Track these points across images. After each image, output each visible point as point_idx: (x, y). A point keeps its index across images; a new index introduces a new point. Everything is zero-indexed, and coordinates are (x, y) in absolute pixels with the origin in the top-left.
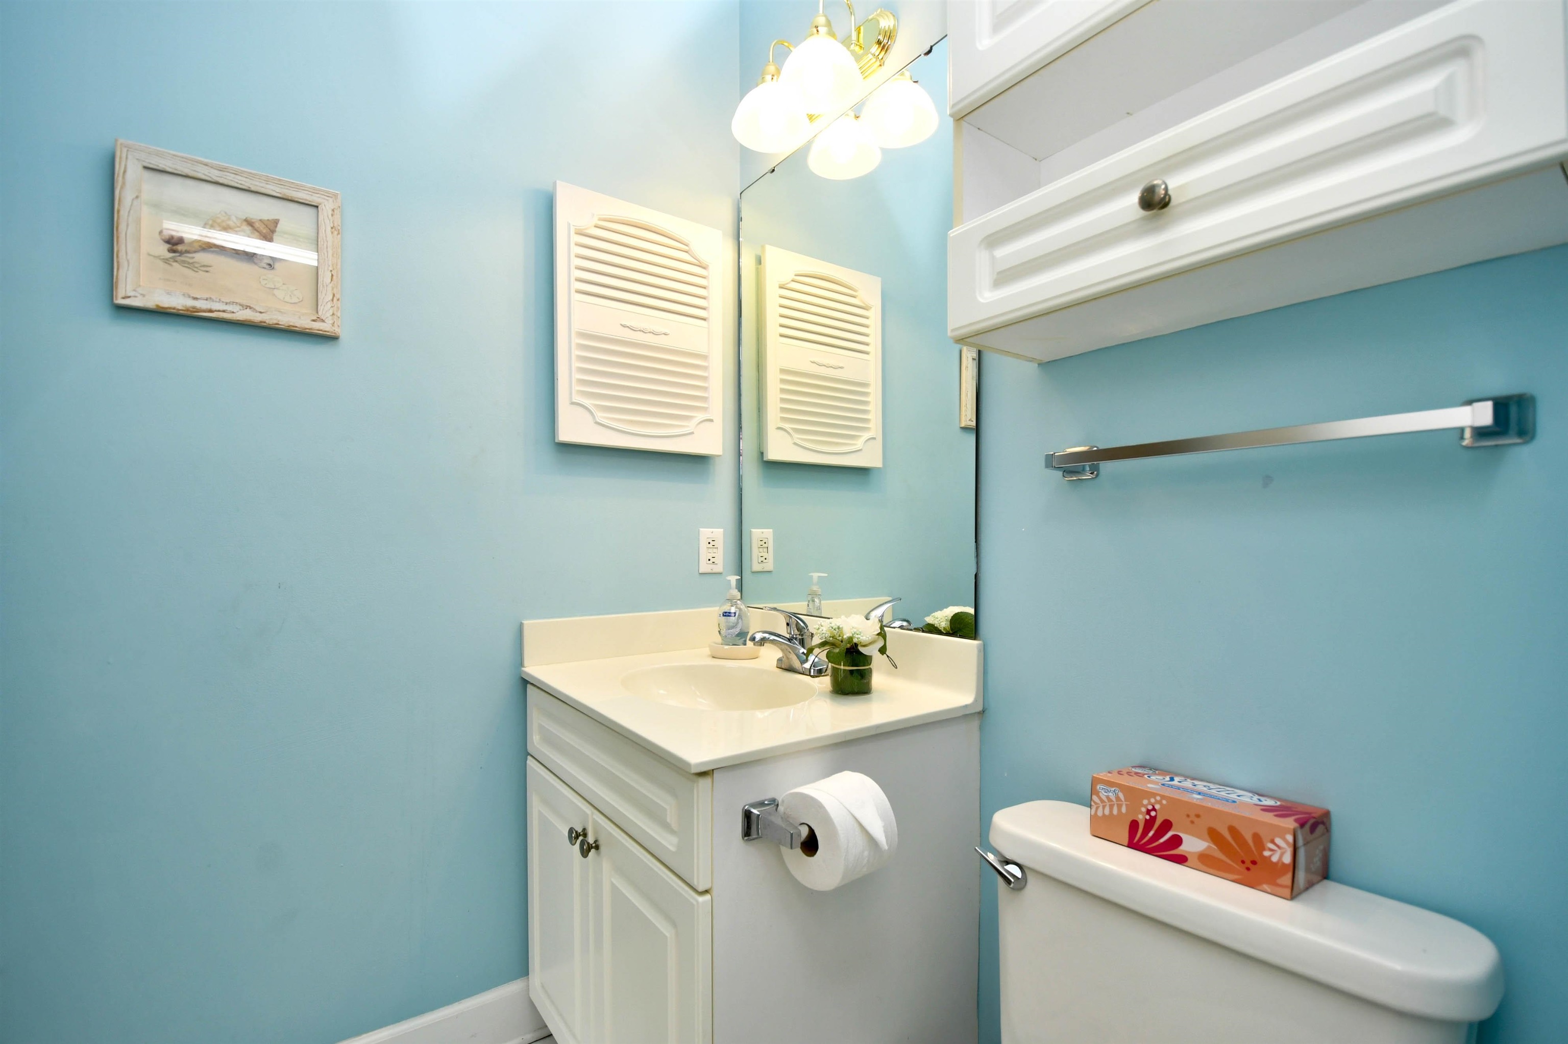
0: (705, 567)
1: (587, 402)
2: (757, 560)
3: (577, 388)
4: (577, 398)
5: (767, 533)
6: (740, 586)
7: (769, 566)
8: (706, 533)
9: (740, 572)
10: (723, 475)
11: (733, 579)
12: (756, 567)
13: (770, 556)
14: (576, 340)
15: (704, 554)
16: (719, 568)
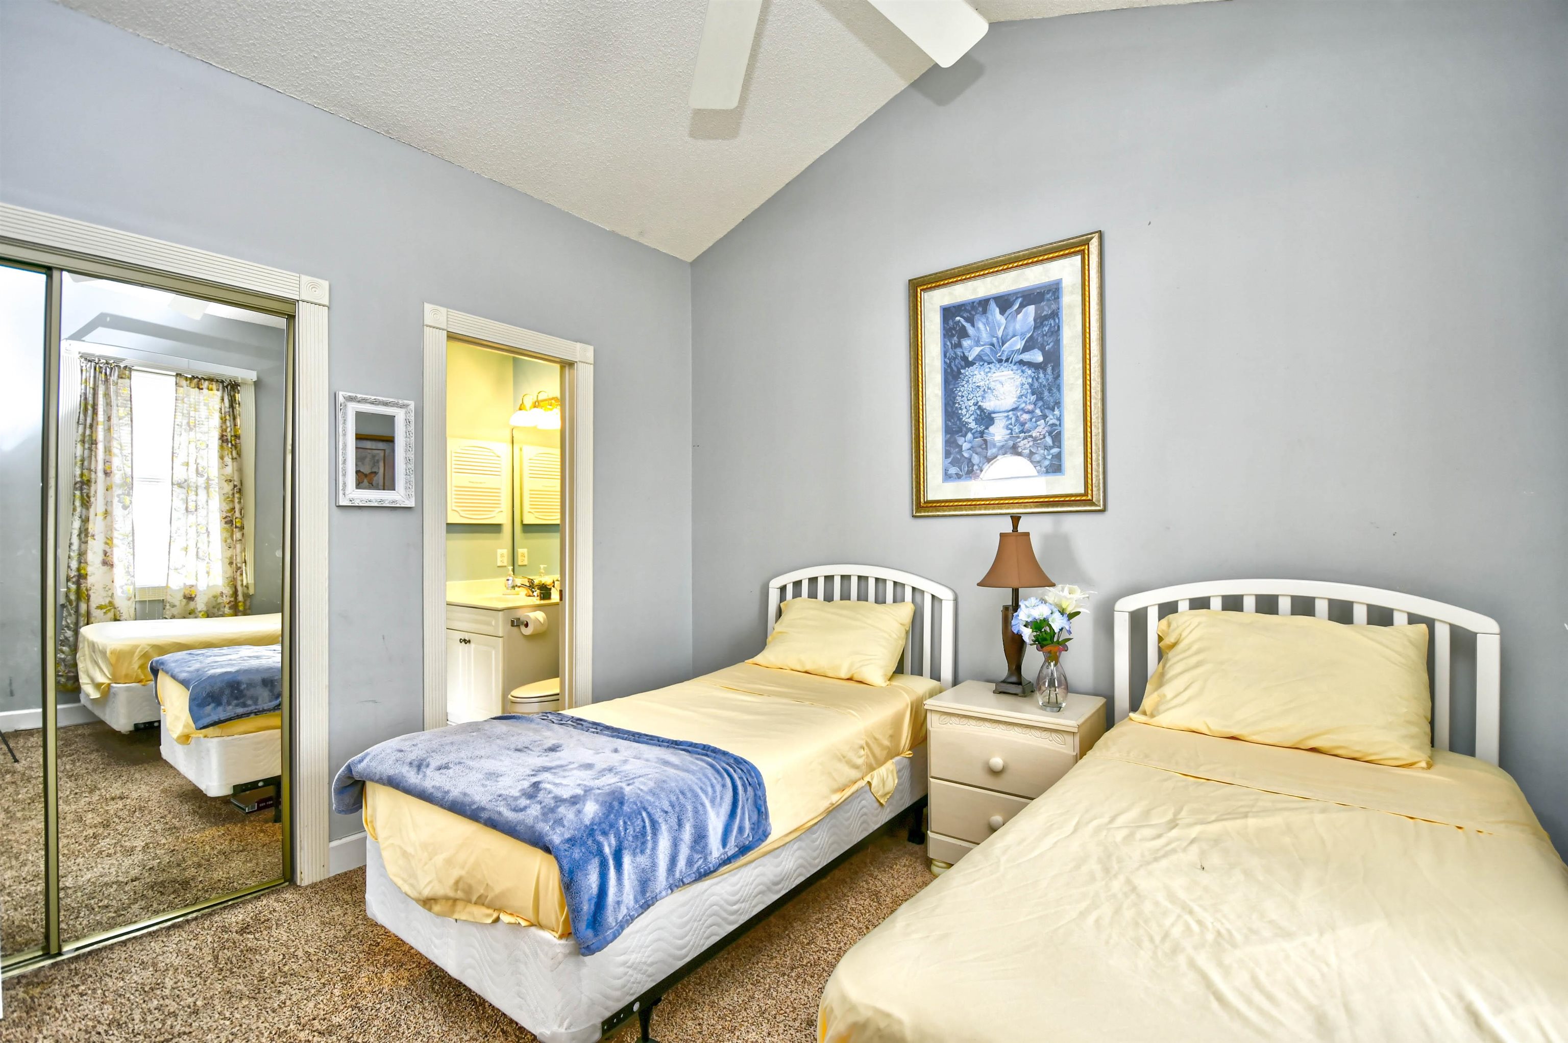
0: (499, 564)
1: (458, 509)
2: (520, 561)
3: (454, 504)
4: (454, 508)
5: (525, 551)
6: (513, 570)
7: (526, 563)
8: (500, 551)
9: (513, 565)
10: (507, 530)
11: (511, 568)
12: (520, 563)
13: (526, 559)
14: (454, 489)
15: (499, 559)
16: (505, 564)
